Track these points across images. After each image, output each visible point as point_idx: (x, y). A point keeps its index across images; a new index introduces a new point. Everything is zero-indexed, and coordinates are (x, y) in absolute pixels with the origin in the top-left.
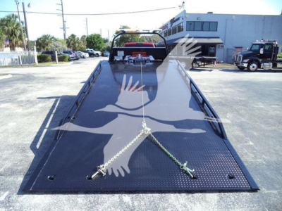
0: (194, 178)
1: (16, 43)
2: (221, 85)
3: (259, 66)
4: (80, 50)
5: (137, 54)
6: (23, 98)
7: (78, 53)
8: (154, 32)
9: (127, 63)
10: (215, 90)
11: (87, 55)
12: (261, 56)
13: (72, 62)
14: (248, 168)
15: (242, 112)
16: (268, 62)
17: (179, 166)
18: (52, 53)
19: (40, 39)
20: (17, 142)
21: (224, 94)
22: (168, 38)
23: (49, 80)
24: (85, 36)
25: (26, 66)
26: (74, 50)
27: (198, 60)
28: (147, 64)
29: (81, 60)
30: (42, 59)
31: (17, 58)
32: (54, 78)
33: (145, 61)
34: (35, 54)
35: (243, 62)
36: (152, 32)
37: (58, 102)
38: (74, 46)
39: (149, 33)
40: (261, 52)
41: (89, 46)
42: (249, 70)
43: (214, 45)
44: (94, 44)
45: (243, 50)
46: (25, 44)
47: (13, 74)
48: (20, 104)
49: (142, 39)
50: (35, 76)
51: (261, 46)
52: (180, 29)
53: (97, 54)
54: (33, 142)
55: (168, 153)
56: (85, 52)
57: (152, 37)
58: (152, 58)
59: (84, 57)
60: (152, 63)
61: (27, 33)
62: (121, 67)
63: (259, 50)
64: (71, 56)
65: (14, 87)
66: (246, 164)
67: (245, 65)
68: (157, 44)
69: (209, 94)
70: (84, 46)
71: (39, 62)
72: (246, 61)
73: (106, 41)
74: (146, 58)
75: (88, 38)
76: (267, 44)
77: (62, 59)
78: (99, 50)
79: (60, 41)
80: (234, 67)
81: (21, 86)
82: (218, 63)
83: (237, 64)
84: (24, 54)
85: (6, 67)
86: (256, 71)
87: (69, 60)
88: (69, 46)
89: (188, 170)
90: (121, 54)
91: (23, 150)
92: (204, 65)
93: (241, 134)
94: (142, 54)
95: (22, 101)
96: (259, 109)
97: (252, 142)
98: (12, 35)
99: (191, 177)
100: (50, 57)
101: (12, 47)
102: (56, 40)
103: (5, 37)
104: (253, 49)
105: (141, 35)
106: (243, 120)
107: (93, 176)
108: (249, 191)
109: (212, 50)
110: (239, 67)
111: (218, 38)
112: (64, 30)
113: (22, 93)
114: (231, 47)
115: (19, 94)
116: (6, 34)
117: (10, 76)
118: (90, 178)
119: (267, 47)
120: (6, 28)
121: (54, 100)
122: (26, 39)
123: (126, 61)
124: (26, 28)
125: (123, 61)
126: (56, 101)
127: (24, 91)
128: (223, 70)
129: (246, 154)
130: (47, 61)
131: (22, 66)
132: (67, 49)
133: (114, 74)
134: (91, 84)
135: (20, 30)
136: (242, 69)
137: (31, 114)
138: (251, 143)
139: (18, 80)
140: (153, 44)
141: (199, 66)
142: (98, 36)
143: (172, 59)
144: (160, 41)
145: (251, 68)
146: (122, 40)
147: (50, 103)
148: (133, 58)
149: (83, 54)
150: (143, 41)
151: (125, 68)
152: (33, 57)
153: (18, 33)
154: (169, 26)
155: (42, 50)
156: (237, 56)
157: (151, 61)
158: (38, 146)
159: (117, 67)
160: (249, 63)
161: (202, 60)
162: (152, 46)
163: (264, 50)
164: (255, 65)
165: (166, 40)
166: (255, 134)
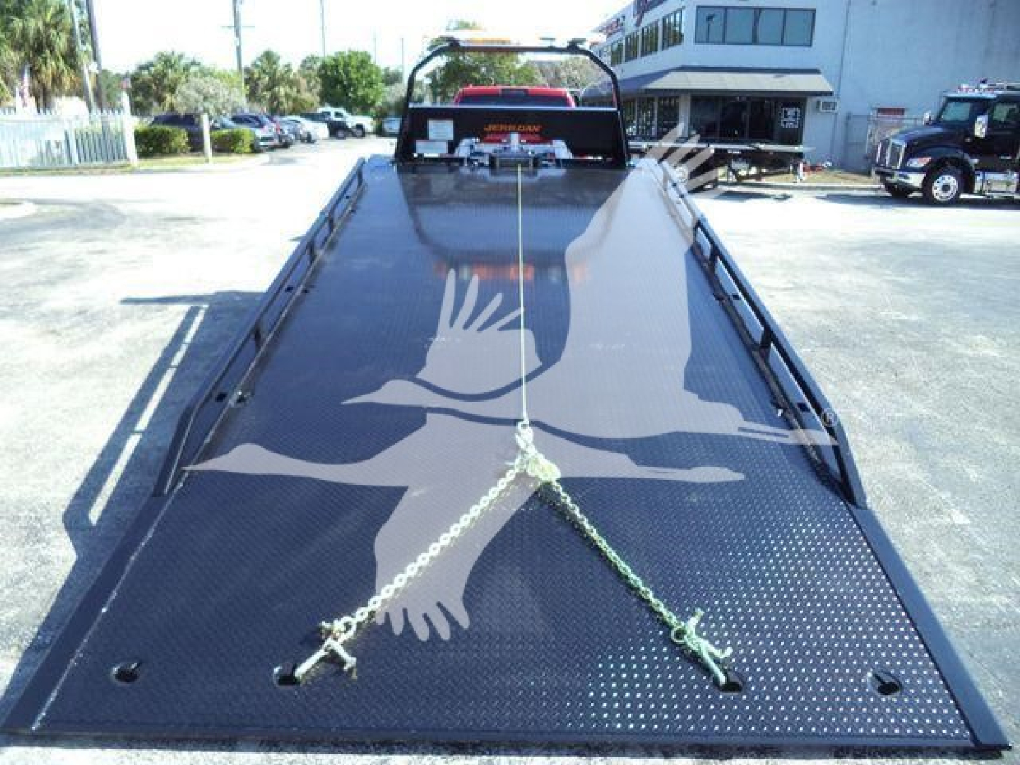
0: (731, 687)
1: (57, 80)
2: (823, 258)
3: (967, 184)
4: (293, 112)
5: (506, 133)
6: (62, 298)
7: (287, 124)
8: (573, 47)
9: (465, 170)
10: (804, 279)
11: (321, 130)
12: (978, 147)
13: (264, 157)
14: (952, 637)
15: (912, 373)
16: (1001, 170)
17: (666, 626)
18: (189, 121)
19: (146, 67)
20: (13, 495)
21: (837, 293)
22: (625, 71)
23: (173, 228)
24: (313, 59)
25: (91, 170)
26: (275, 111)
27: (736, 158)
28: (542, 172)
29: (297, 150)
30: (152, 145)
31: (62, 138)
32: (191, 219)
33: (537, 162)
34: (128, 123)
35: (906, 169)
36: (564, 44)
37: (199, 319)
38: (275, 97)
39: (551, 49)
40: (980, 130)
41: (328, 96)
42: (927, 200)
43: (797, 100)
44: (346, 88)
45: (908, 121)
46: (90, 83)
47: (38, 202)
48: (51, 323)
49: (526, 73)
50: (122, 208)
51: (981, 106)
52: (672, 37)
53: (360, 127)
54: (78, 495)
55: (623, 566)
56: (314, 117)
57: (566, 65)
58: (561, 150)
59: (309, 139)
60: (561, 172)
61: (94, 45)
62: (442, 182)
63: (972, 122)
64: (260, 133)
65: (38, 255)
66: (943, 618)
67: (916, 180)
68: (582, 92)
69: (779, 296)
70: (310, 97)
71: (143, 155)
72: (917, 163)
73: (392, 79)
74: (540, 149)
75: (324, 66)
76: (1003, 100)
77: (226, 145)
78: (365, 112)
79: (221, 77)
80: (871, 184)
81: (64, 247)
82: (813, 168)
83: (883, 175)
84: (85, 125)
85: (18, 171)
86: (955, 202)
87: (255, 150)
88: (252, 96)
89: (704, 647)
90: (441, 131)
91: (34, 534)
92: (759, 176)
93: (915, 474)
94: (522, 134)
95: (57, 314)
96: (982, 363)
97: (965, 512)
98: (38, 50)
99: (716, 681)
100: (181, 137)
101: (43, 97)
102: (205, 73)
103: (12, 57)
104: (946, 117)
105: (523, 58)
106: (920, 409)
107: (301, 671)
108: (963, 753)
109: (788, 119)
110: (889, 187)
111: (815, 71)
112: (238, 34)
113: (64, 278)
114: (860, 108)
115: (51, 283)
116: (17, 47)
117: (27, 210)
118: (288, 679)
119: (1001, 113)
120: (17, 23)
121: (184, 308)
122: (93, 67)
123: (461, 160)
124: (90, 23)
125: (450, 162)
126: (191, 314)
127: (71, 272)
128: (831, 198)
129: (941, 568)
130: (173, 152)
131: (78, 171)
132: (246, 107)
133: (413, 213)
134: (320, 253)
135: (72, 32)
136: (900, 195)
137: (85, 368)
138: (960, 519)
139: (58, 224)
140: (567, 91)
141: (740, 180)
142: (364, 62)
143: (641, 153)
144: (595, 80)
145: (937, 190)
146: (454, 74)
147: (167, 322)
148: (489, 148)
149: (308, 126)
150: (531, 80)
151: (458, 187)
152: (120, 135)
153: (61, 43)
154: (630, 23)
155: (157, 110)
156: (885, 143)
157: (559, 163)
158: (95, 514)
159: (426, 183)
160: (931, 174)
161: (753, 158)
162: (563, 100)
163: (991, 124)
164: (951, 180)
165: (619, 77)
166: (973, 473)
